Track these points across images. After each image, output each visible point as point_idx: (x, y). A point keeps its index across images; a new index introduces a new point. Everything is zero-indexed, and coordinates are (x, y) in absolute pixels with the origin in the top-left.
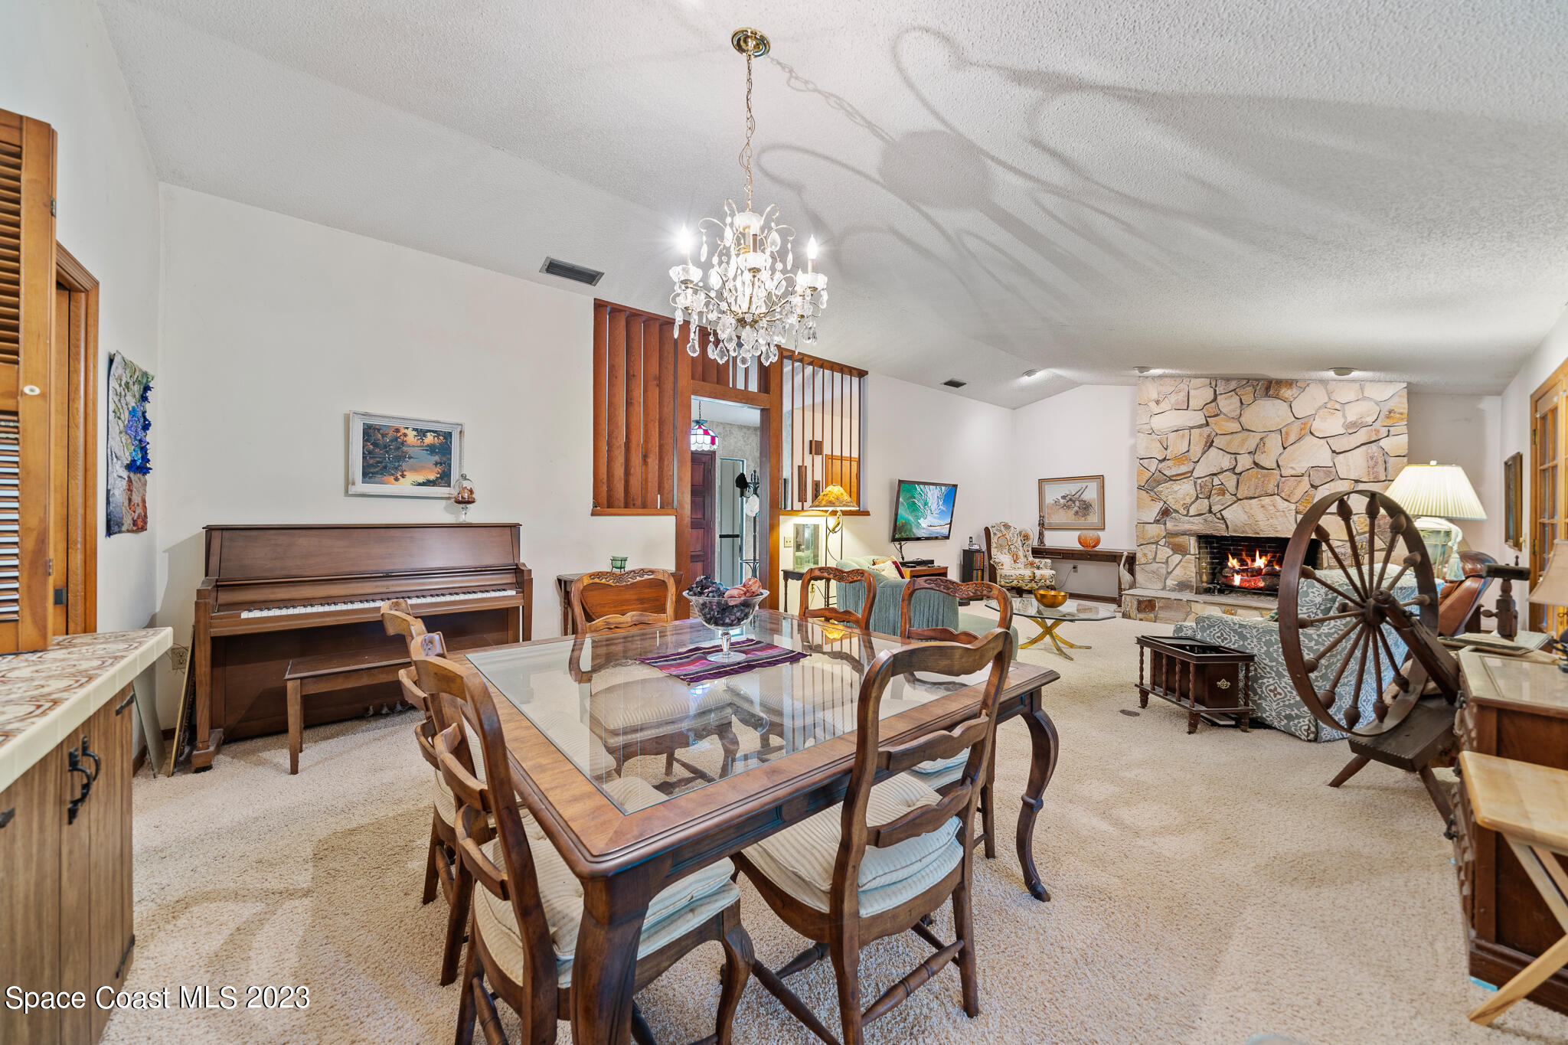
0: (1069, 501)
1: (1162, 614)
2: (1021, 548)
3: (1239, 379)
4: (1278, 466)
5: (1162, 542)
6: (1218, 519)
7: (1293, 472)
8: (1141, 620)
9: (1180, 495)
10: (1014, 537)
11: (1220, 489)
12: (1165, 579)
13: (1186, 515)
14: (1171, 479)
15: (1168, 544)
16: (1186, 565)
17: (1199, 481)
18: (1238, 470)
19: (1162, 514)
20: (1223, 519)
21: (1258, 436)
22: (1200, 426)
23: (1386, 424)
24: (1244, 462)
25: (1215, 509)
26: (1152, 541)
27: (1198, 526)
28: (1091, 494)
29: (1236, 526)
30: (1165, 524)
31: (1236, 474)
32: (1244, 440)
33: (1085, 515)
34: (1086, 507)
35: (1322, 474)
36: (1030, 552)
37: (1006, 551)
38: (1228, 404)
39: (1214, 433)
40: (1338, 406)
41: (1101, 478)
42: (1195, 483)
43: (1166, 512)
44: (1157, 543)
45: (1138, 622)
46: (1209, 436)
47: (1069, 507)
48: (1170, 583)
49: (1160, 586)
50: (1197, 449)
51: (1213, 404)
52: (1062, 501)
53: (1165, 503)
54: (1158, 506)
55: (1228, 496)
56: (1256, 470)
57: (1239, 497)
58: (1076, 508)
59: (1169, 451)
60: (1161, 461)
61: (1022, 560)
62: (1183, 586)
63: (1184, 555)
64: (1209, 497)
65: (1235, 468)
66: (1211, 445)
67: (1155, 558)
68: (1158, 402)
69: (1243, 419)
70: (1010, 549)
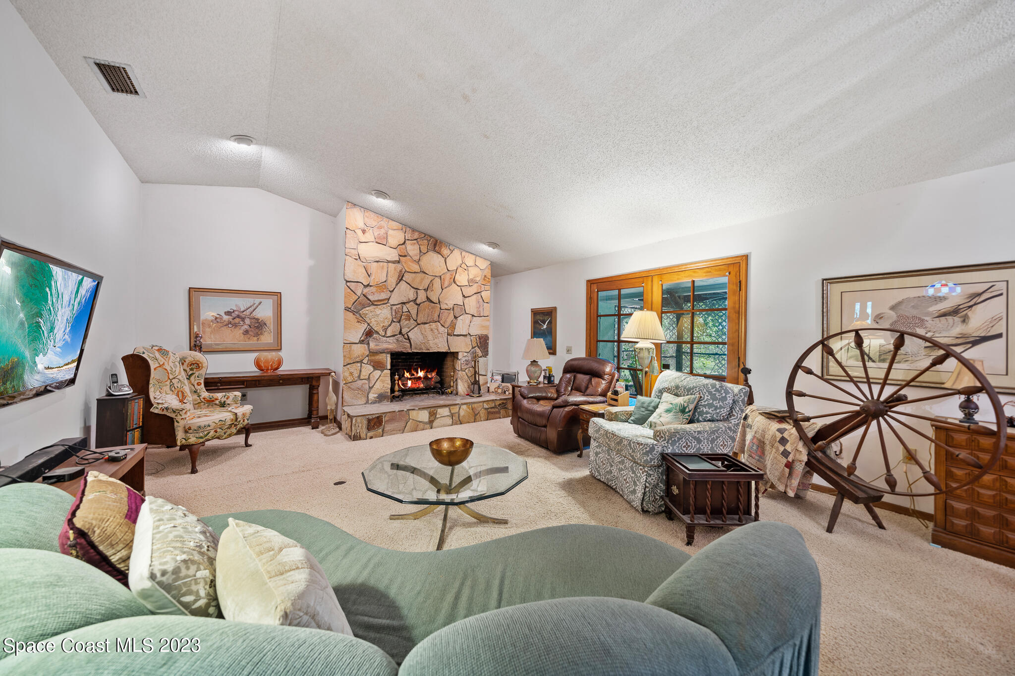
0: (235, 318)
1: (388, 427)
2: (186, 381)
3: (420, 232)
4: (439, 302)
5: (365, 361)
6: (405, 339)
7: (447, 307)
8: (371, 438)
9: (380, 318)
10: (176, 367)
11: (407, 315)
12: (368, 394)
13: (384, 336)
14: (373, 303)
15: (371, 362)
16: (384, 378)
17: (394, 308)
18: (418, 301)
19: (366, 335)
20: (409, 339)
21: (431, 278)
22: (394, 262)
23: (483, 283)
24: (422, 296)
25: (404, 331)
26: (357, 360)
27: (392, 345)
28: (265, 311)
29: (417, 344)
30: (368, 344)
31: (417, 304)
32: (422, 279)
33: (257, 335)
34: (258, 326)
35: (459, 309)
36: (203, 385)
37: (167, 388)
38: (412, 249)
39: (404, 270)
40: (466, 267)
41: (278, 295)
42: (391, 308)
43: (369, 333)
44: (361, 362)
45: (368, 440)
46: (401, 271)
47: (235, 325)
48: (372, 396)
49: (364, 400)
50: (392, 281)
51: (403, 246)
52: (226, 318)
53: (369, 325)
54: (363, 327)
55: (412, 321)
56: (428, 303)
57: (419, 322)
58: (246, 327)
59: (372, 277)
60: (366, 286)
61: (190, 397)
62: (381, 398)
63: (382, 371)
64: (399, 322)
65: (416, 299)
66: (402, 279)
67: (359, 376)
68: (364, 232)
69: (421, 263)
70: (172, 385)
